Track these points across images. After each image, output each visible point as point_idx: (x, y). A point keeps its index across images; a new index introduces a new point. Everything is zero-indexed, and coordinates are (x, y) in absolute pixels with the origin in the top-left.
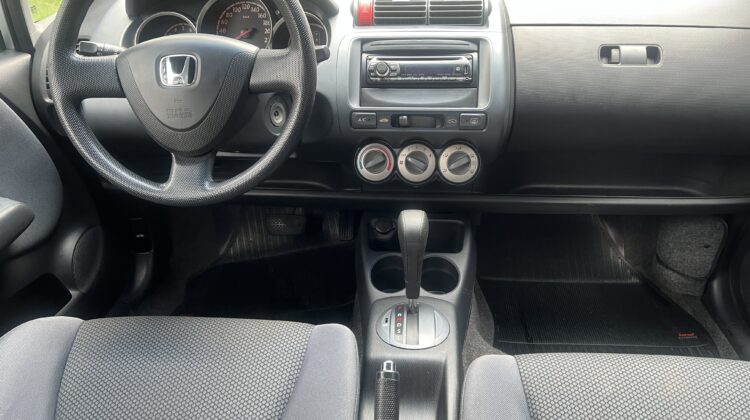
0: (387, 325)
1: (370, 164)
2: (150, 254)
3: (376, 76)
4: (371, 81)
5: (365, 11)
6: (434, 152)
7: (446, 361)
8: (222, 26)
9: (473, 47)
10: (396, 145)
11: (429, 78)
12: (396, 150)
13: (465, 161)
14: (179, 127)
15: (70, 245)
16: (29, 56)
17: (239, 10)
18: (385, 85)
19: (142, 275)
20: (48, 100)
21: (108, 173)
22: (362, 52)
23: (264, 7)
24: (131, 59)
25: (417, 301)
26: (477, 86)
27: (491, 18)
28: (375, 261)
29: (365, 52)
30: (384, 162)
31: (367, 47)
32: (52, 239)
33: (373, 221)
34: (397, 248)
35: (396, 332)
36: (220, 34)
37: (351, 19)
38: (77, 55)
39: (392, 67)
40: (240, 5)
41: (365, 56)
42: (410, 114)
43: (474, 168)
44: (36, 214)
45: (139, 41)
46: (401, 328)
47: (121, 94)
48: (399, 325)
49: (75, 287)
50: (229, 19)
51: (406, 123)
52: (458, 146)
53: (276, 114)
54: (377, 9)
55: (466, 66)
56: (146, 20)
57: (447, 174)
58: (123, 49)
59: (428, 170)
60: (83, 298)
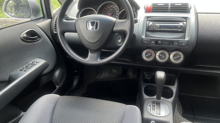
0: (149, 107)
1: (147, 56)
2: (78, 77)
3: (151, 28)
4: (149, 30)
5: (149, 8)
6: (168, 53)
7: (169, 122)
8: (104, 12)
9: (185, 20)
10: (156, 50)
11: (169, 29)
12: (156, 52)
13: (179, 56)
14: (92, 42)
15: (57, 73)
16: (51, 20)
17: (109, 7)
18: (154, 31)
19: (75, 83)
20: (55, 32)
21: (71, 55)
22: (147, 21)
23: (117, 7)
24: (79, 21)
25: (160, 101)
26: (185, 32)
27: (191, 11)
28: (145, 86)
29: (148, 21)
30: (151, 55)
31: (149, 19)
32: (53, 71)
33: (145, 73)
34: (155, 83)
35: (153, 110)
36: (103, 14)
37: (144, 10)
38: (65, 20)
39: (157, 26)
40: (110, 6)
41: (148, 22)
42: (161, 41)
43: (182, 59)
44: (50, 64)
45: (81, 17)
46: (154, 109)
47: (76, 32)
48: (154, 108)
49: (58, 85)
50: (106, 10)
51: (160, 43)
52: (177, 51)
53: (119, 39)
54: (152, 7)
55: (182, 26)
56: (83, 10)
57: (172, 60)
58: (77, 19)
59: (166, 59)
60: (60, 88)
